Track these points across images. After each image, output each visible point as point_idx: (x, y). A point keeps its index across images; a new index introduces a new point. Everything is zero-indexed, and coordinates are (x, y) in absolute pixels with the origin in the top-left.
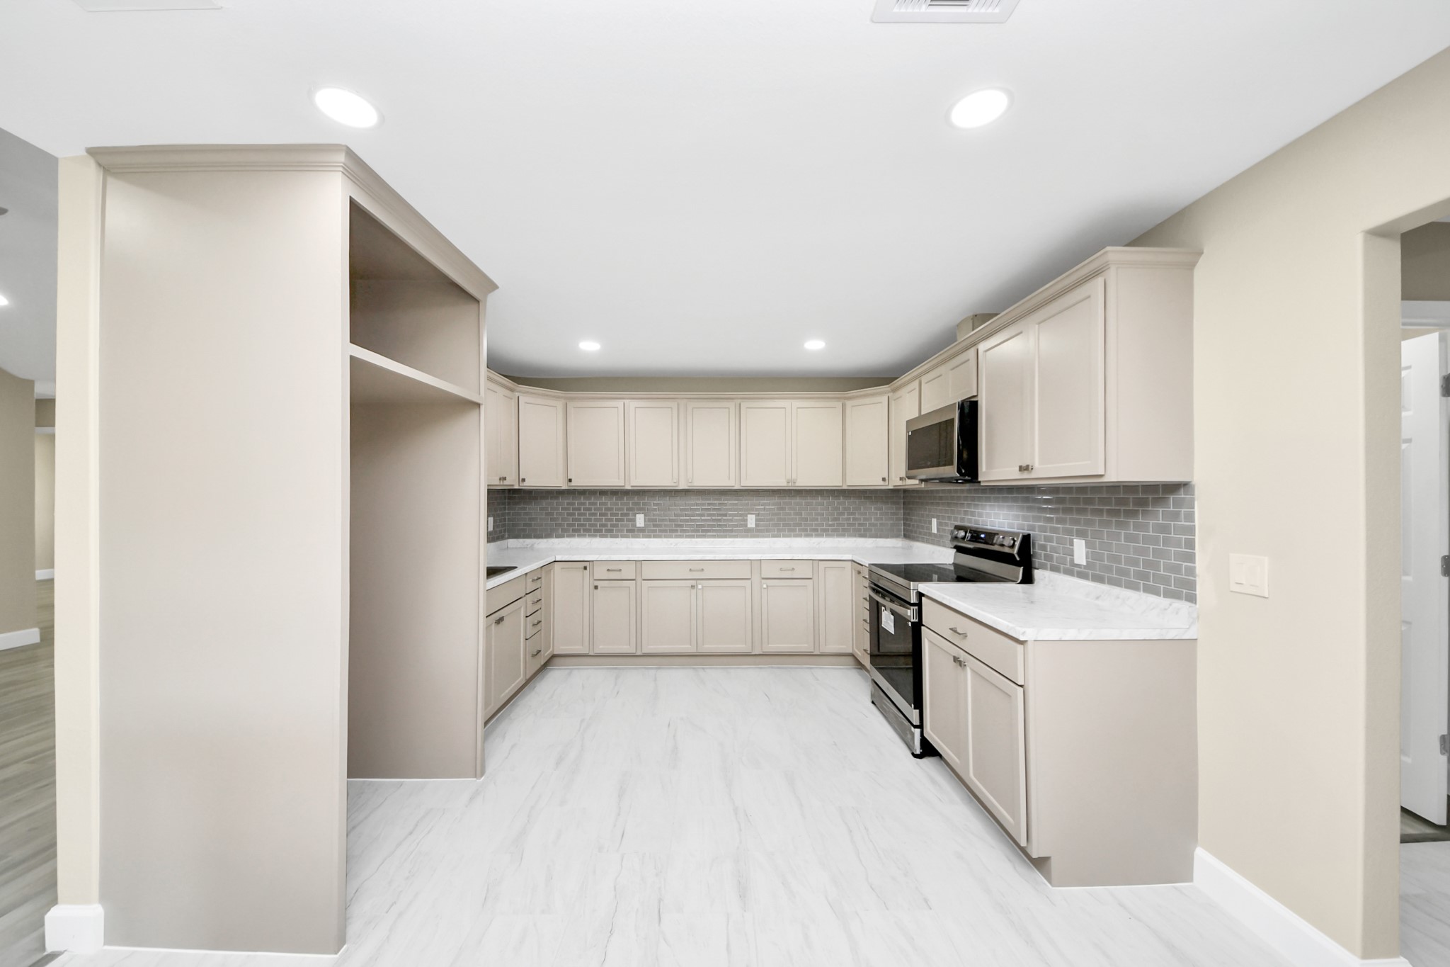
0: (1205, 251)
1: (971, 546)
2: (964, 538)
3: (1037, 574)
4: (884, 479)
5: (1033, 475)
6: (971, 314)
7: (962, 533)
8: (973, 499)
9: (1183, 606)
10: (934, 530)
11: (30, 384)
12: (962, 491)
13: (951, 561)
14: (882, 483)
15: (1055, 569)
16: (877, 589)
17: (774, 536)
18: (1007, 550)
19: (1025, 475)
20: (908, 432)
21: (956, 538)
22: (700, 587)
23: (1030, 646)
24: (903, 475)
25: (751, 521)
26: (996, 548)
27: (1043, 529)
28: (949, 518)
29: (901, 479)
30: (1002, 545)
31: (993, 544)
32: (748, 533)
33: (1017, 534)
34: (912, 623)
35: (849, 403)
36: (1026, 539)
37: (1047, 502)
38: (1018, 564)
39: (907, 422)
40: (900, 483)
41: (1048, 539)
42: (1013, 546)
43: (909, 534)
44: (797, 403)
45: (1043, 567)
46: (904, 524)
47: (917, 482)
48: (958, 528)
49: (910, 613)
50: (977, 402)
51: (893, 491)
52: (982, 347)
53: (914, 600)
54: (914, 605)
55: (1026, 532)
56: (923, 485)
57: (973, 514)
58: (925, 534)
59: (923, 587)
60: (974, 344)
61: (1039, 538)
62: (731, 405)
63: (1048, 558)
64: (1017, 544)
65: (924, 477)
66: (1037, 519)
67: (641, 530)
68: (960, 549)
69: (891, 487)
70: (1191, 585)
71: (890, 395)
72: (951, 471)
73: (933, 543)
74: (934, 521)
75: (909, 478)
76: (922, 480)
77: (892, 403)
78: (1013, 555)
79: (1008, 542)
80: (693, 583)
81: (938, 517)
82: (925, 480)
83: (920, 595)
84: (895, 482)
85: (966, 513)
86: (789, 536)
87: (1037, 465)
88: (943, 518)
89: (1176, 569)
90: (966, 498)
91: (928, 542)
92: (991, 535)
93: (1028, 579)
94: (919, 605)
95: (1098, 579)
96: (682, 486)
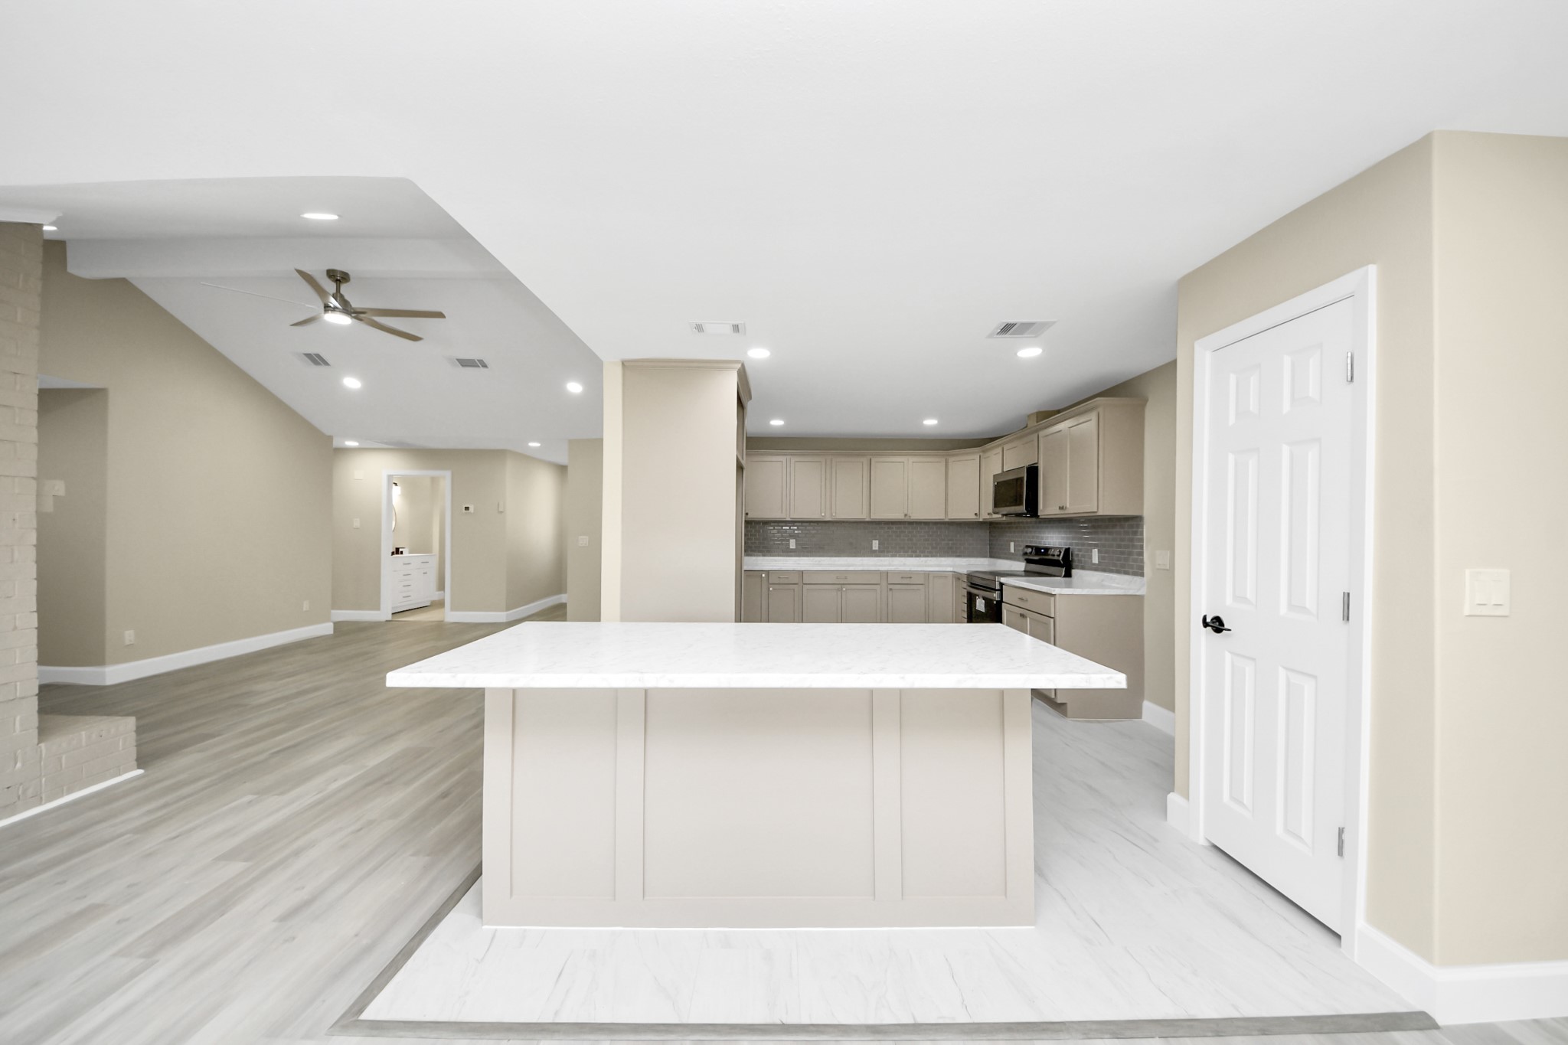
0: (1150, 400)
1: (1036, 558)
2: (1031, 553)
3: (1074, 572)
4: (976, 514)
5: (1066, 512)
6: (1035, 411)
7: (1029, 550)
8: (1038, 528)
9: (1137, 579)
10: (1012, 550)
11: (330, 438)
12: (1031, 523)
13: (1023, 569)
14: (975, 517)
15: (1083, 568)
16: (973, 585)
17: (892, 556)
18: (1056, 558)
19: (1062, 512)
20: (994, 482)
21: (1026, 554)
22: (844, 589)
23: (1057, 596)
24: (991, 511)
25: (875, 545)
26: (1050, 557)
27: (1077, 544)
28: (1022, 541)
29: (989, 514)
30: (1054, 555)
31: (1048, 555)
32: (873, 553)
33: (1062, 548)
34: (997, 601)
35: (951, 460)
36: (1067, 550)
37: (1085, 528)
38: (1061, 566)
39: (994, 476)
40: (988, 517)
41: (1080, 550)
42: (1059, 556)
43: (993, 555)
44: (912, 459)
45: (1077, 568)
46: (990, 548)
47: (1000, 516)
48: (1027, 547)
49: (996, 596)
50: (1037, 467)
51: (981, 523)
52: (1042, 433)
53: (998, 587)
54: (998, 590)
55: (1067, 547)
56: (1004, 518)
57: (1038, 537)
58: (1005, 554)
59: (1003, 580)
60: (1037, 431)
61: (1075, 550)
62: (865, 460)
63: (1080, 561)
64: (1062, 554)
65: (1005, 513)
66: (1073, 539)
67: (793, 551)
68: (1029, 561)
69: (981, 520)
70: (1142, 568)
71: (981, 454)
72: (1022, 509)
73: (1010, 559)
74: (1012, 544)
75: (995, 513)
76: (1003, 515)
77: (983, 460)
78: (1059, 560)
79: (1057, 553)
80: (840, 586)
81: (1014, 541)
82: (1006, 515)
83: (1001, 584)
84: (984, 516)
85: (1033, 537)
86: (904, 556)
87: (1068, 506)
88: (1018, 541)
89: (1135, 561)
90: (1033, 527)
91: (1007, 558)
92: (1047, 549)
93: (1068, 575)
94: (1001, 590)
95: (1104, 570)
96: (828, 519)
